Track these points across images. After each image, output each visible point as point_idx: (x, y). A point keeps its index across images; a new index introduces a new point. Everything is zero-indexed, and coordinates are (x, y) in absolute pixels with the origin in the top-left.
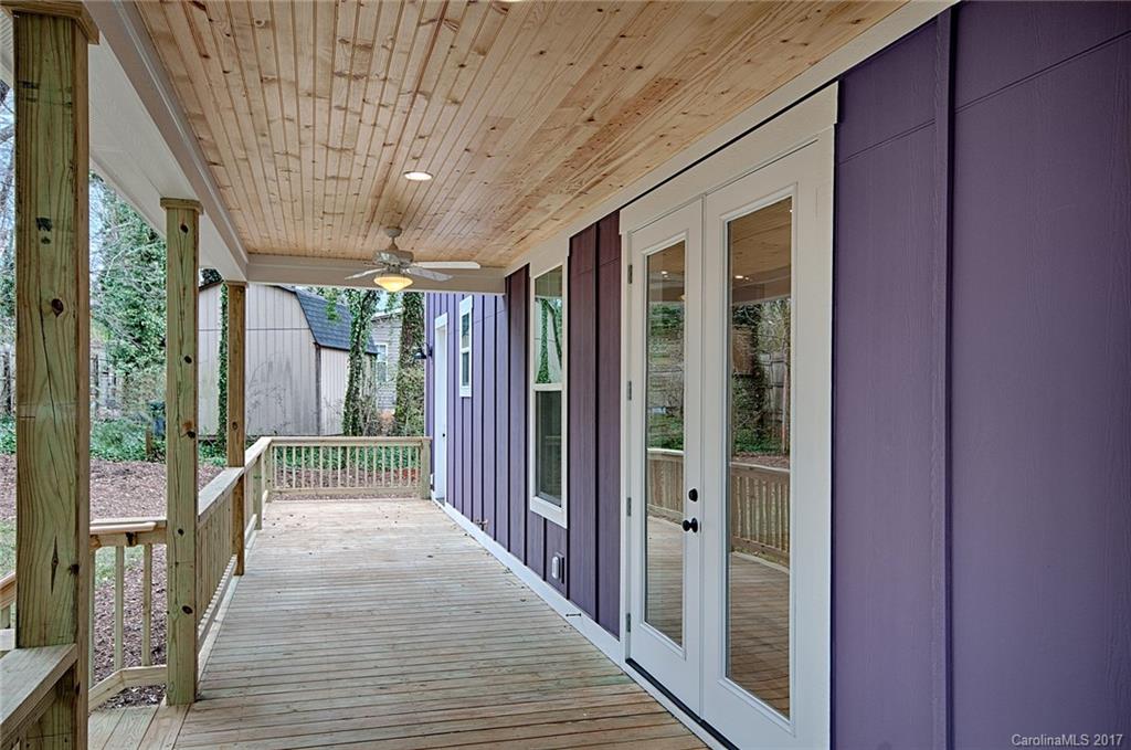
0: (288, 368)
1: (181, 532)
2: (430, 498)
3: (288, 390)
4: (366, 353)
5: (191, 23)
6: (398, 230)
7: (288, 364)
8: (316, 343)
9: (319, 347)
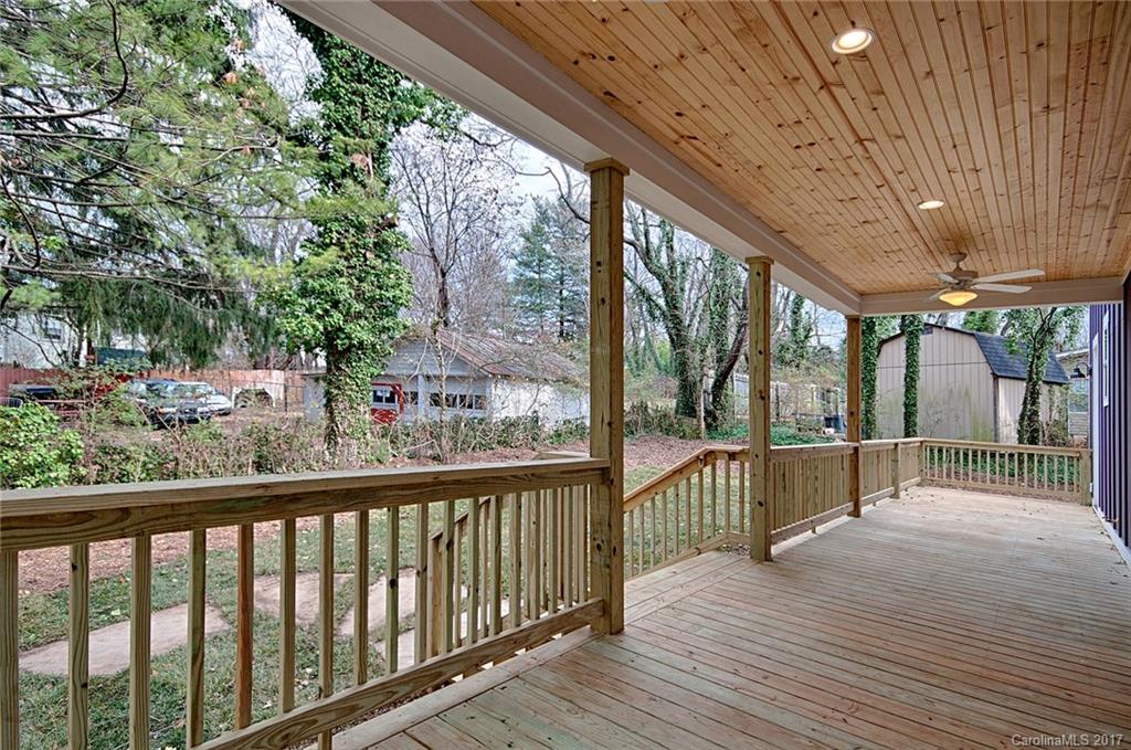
0: (967, 393)
1: (757, 456)
2: (1091, 505)
3: (967, 410)
4: (1045, 382)
5: (696, 148)
6: (962, 256)
7: (967, 390)
8: (993, 374)
9: (996, 378)
